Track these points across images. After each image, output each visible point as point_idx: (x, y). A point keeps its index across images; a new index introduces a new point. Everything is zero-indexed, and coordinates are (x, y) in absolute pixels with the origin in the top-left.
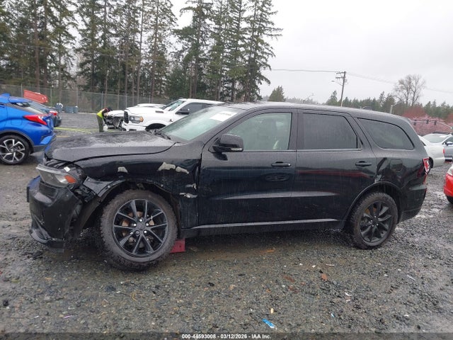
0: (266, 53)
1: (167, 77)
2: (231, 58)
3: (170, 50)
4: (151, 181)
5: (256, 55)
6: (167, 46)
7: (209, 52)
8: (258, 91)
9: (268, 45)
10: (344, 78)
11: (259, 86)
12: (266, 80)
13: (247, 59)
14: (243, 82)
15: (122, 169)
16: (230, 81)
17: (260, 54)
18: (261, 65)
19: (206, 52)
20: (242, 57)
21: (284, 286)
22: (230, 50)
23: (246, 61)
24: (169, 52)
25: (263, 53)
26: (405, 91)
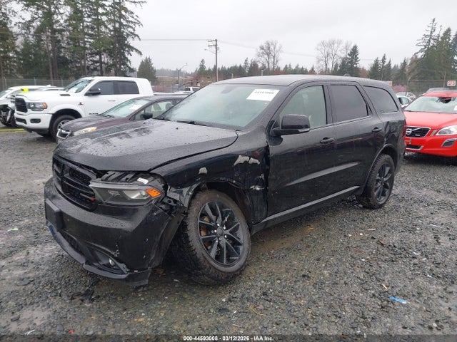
0: (132, 22)
1: (17, 53)
2: (92, 29)
3: (15, 20)
4: (224, 179)
5: (121, 24)
6: (10, 15)
7: (66, 21)
8: (128, 63)
9: (132, 13)
10: (216, 45)
11: (129, 57)
12: (137, 50)
13: (112, 28)
14: (111, 54)
15: (203, 170)
16: (97, 54)
17: (125, 23)
18: (128, 35)
19: (62, 21)
20: (106, 27)
21: (363, 260)
22: (90, 20)
23: (110, 31)
24: (13, 23)
25: (128, 21)
26: (266, 56)
